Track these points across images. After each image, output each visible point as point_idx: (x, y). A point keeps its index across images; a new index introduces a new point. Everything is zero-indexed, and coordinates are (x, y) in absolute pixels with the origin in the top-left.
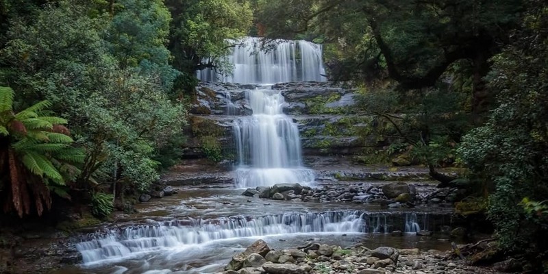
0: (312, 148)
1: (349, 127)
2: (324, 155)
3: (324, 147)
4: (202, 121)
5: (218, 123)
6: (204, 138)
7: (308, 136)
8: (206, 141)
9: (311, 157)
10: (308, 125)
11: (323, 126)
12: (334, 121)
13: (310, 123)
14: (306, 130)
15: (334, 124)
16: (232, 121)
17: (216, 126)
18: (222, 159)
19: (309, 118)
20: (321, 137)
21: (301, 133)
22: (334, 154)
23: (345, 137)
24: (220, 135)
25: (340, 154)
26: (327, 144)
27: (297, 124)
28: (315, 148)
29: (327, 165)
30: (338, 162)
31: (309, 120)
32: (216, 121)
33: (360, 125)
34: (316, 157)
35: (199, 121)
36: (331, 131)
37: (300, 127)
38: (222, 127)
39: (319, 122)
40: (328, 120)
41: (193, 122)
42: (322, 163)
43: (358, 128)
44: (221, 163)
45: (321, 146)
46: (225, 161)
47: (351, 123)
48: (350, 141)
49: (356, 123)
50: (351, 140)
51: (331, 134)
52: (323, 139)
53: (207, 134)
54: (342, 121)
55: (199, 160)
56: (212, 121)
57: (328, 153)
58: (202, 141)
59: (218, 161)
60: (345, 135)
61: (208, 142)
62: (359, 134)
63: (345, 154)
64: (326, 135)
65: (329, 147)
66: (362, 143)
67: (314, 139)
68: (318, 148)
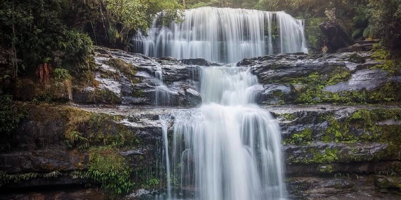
0: (304, 164)
1: (368, 126)
2: (326, 175)
3: (326, 162)
4: (88, 118)
5: (125, 121)
6: (92, 152)
7: (297, 143)
8: (96, 156)
9: (304, 179)
10: (297, 123)
11: (324, 124)
12: (343, 116)
13: (302, 120)
14: (294, 131)
15: (343, 120)
16: (156, 118)
17: (121, 127)
18: (133, 189)
19: (299, 110)
20: (320, 144)
21: (285, 138)
22: (344, 173)
23: (363, 143)
24: (126, 144)
25: (353, 174)
26: (332, 156)
27: (278, 120)
28: (310, 164)
29: (332, 194)
30: (350, 189)
31: (298, 114)
32: (123, 117)
33: (389, 123)
34: (311, 180)
35: (80, 119)
36: (338, 134)
37: (283, 127)
38: (131, 128)
39: (316, 118)
40: (332, 113)
41: (68, 120)
42: (322, 190)
43: (386, 128)
44: (133, 195)
45: (320, 161)
46: (142, 192)
47: (373, 119)
48: (372, 151)
49: (383, 119)
50: (375, 148)
51: (340, 139)
52: (324, 147)
53: (100, 143)
54: (357, 115)
55: (88, 192)
56: (112, 117)
57: (334, 173)
58: (87, 157)
59: (124, 193)
60: (363, 140)
61: (99, 159)
62: (389, 138)
63: (363, 174)
64: (330, 140)
65: (335, 162)
66: (392, 155)
67: (308, 149)
68: (316, 165)
